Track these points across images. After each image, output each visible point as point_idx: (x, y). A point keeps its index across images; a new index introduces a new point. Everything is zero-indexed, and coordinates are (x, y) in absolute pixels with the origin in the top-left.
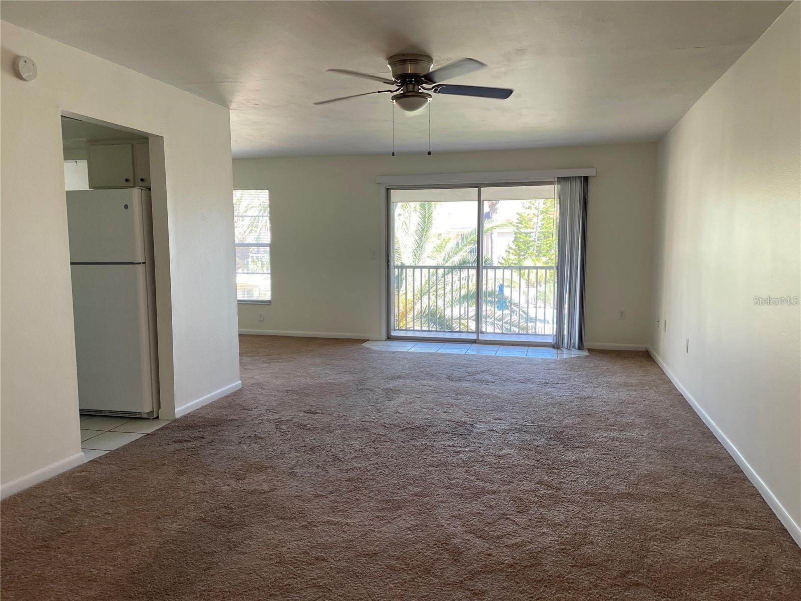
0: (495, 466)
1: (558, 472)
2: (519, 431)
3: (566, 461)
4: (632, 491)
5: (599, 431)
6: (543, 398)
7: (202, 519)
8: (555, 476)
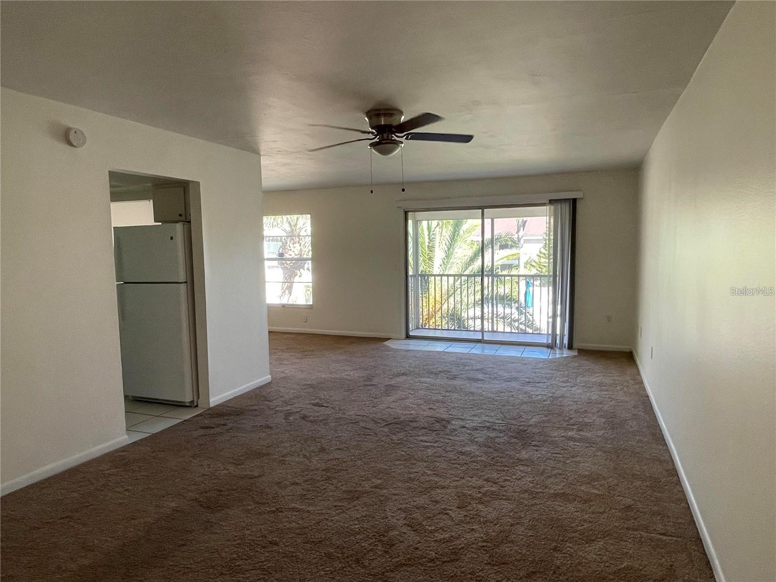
0: (455, 462)
1: (507, 470)
2: (488, 428)
3: (518, 459)
4: (568, 491)
5: (560, 430)
6: (520, 397)
7: (196, 500)
8: (503, 474)
